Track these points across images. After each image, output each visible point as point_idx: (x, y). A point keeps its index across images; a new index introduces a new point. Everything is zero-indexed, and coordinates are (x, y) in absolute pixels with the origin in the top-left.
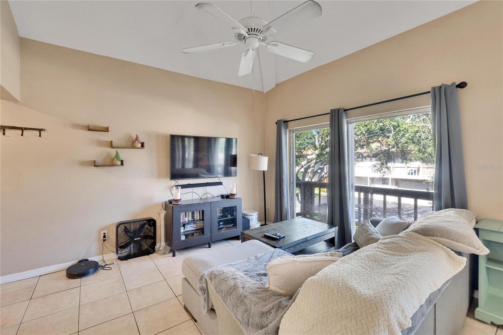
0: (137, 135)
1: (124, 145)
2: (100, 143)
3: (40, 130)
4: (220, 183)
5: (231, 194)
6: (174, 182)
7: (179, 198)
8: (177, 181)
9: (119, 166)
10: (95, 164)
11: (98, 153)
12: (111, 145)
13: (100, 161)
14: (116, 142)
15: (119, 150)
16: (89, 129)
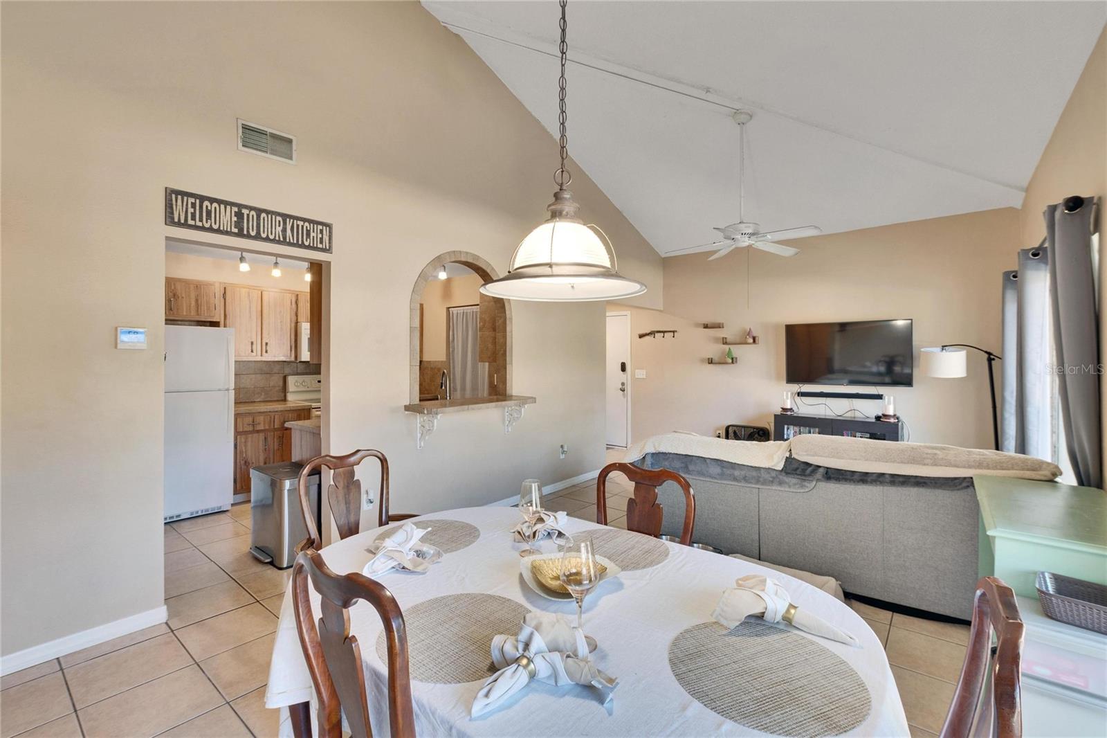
0: (750, 329)
1: (738, 341)
2: (716, 340)
3: (674, 332)
4: (880, 397)
5: (883, 415)
6: (796, 388)
7: (789, 407)
8: (801, 385)
9: (730, 363)
10: (711, 362)
11: (715, 350)
12: (725, 342)
13: (716, 359)
14: (730, 338)
15: (731, 347)
16: (706, 326)
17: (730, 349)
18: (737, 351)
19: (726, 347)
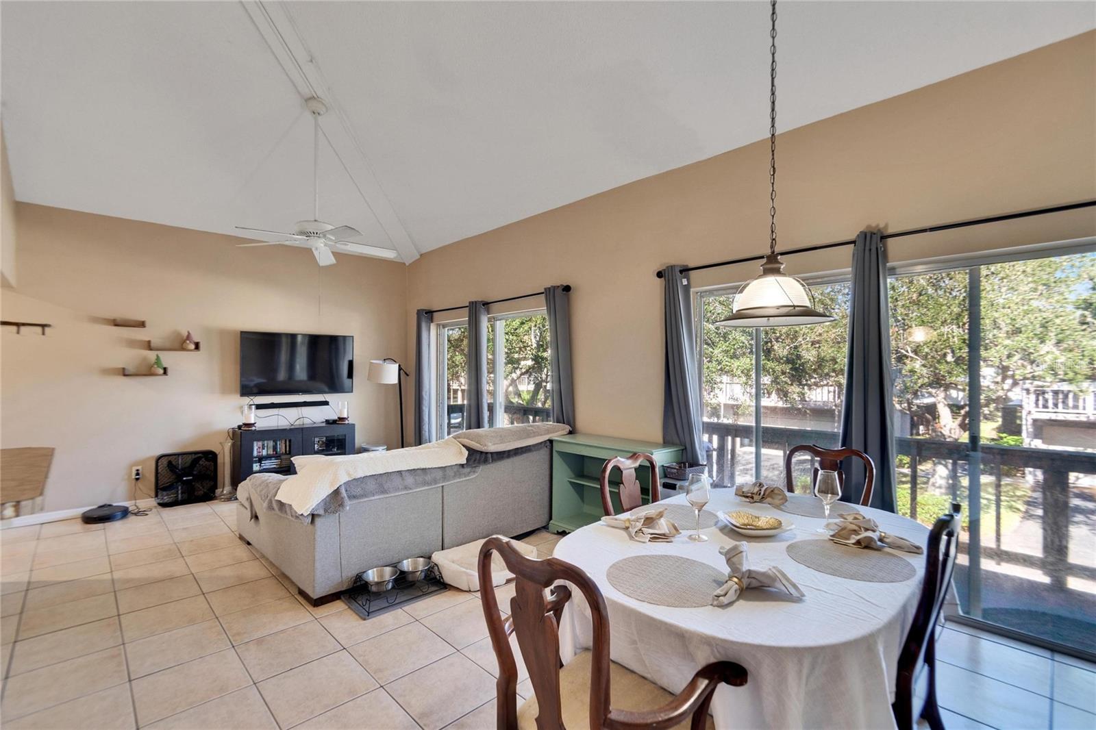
0: (189, 333)
1: (168, 346)
2: (132, 343)
3: (43, 326)
4: (326, 403)
5: (339, 418)
7: (252, 422)
8: (252, 398)
9: (160, 375)
10: (124, 373)
11: (129, 357)
12: (149, 346)
13: (131, 369)
14: (155, 342)
15: (161, 353)
16: (116, 323)
17: (157, 356)
18: (168, 359)
19: (152, 355)
